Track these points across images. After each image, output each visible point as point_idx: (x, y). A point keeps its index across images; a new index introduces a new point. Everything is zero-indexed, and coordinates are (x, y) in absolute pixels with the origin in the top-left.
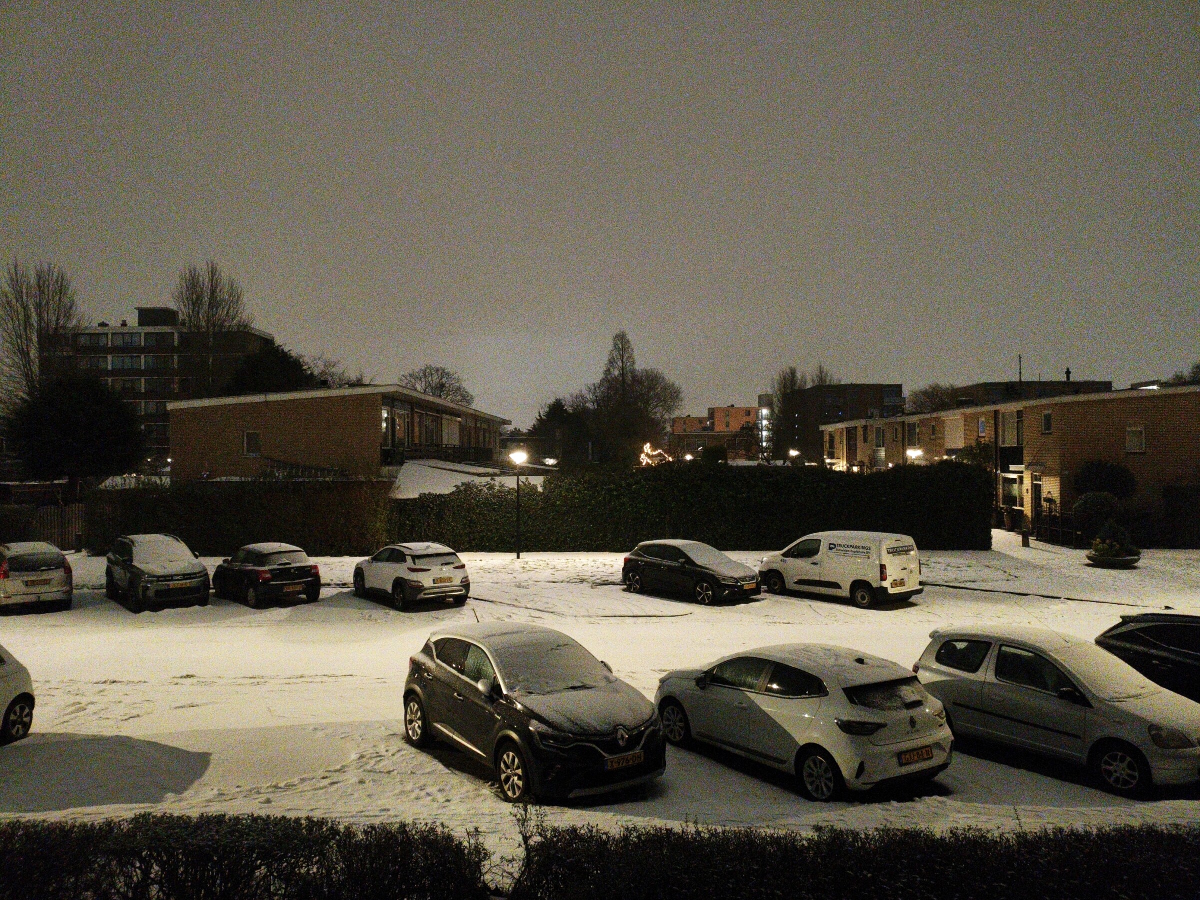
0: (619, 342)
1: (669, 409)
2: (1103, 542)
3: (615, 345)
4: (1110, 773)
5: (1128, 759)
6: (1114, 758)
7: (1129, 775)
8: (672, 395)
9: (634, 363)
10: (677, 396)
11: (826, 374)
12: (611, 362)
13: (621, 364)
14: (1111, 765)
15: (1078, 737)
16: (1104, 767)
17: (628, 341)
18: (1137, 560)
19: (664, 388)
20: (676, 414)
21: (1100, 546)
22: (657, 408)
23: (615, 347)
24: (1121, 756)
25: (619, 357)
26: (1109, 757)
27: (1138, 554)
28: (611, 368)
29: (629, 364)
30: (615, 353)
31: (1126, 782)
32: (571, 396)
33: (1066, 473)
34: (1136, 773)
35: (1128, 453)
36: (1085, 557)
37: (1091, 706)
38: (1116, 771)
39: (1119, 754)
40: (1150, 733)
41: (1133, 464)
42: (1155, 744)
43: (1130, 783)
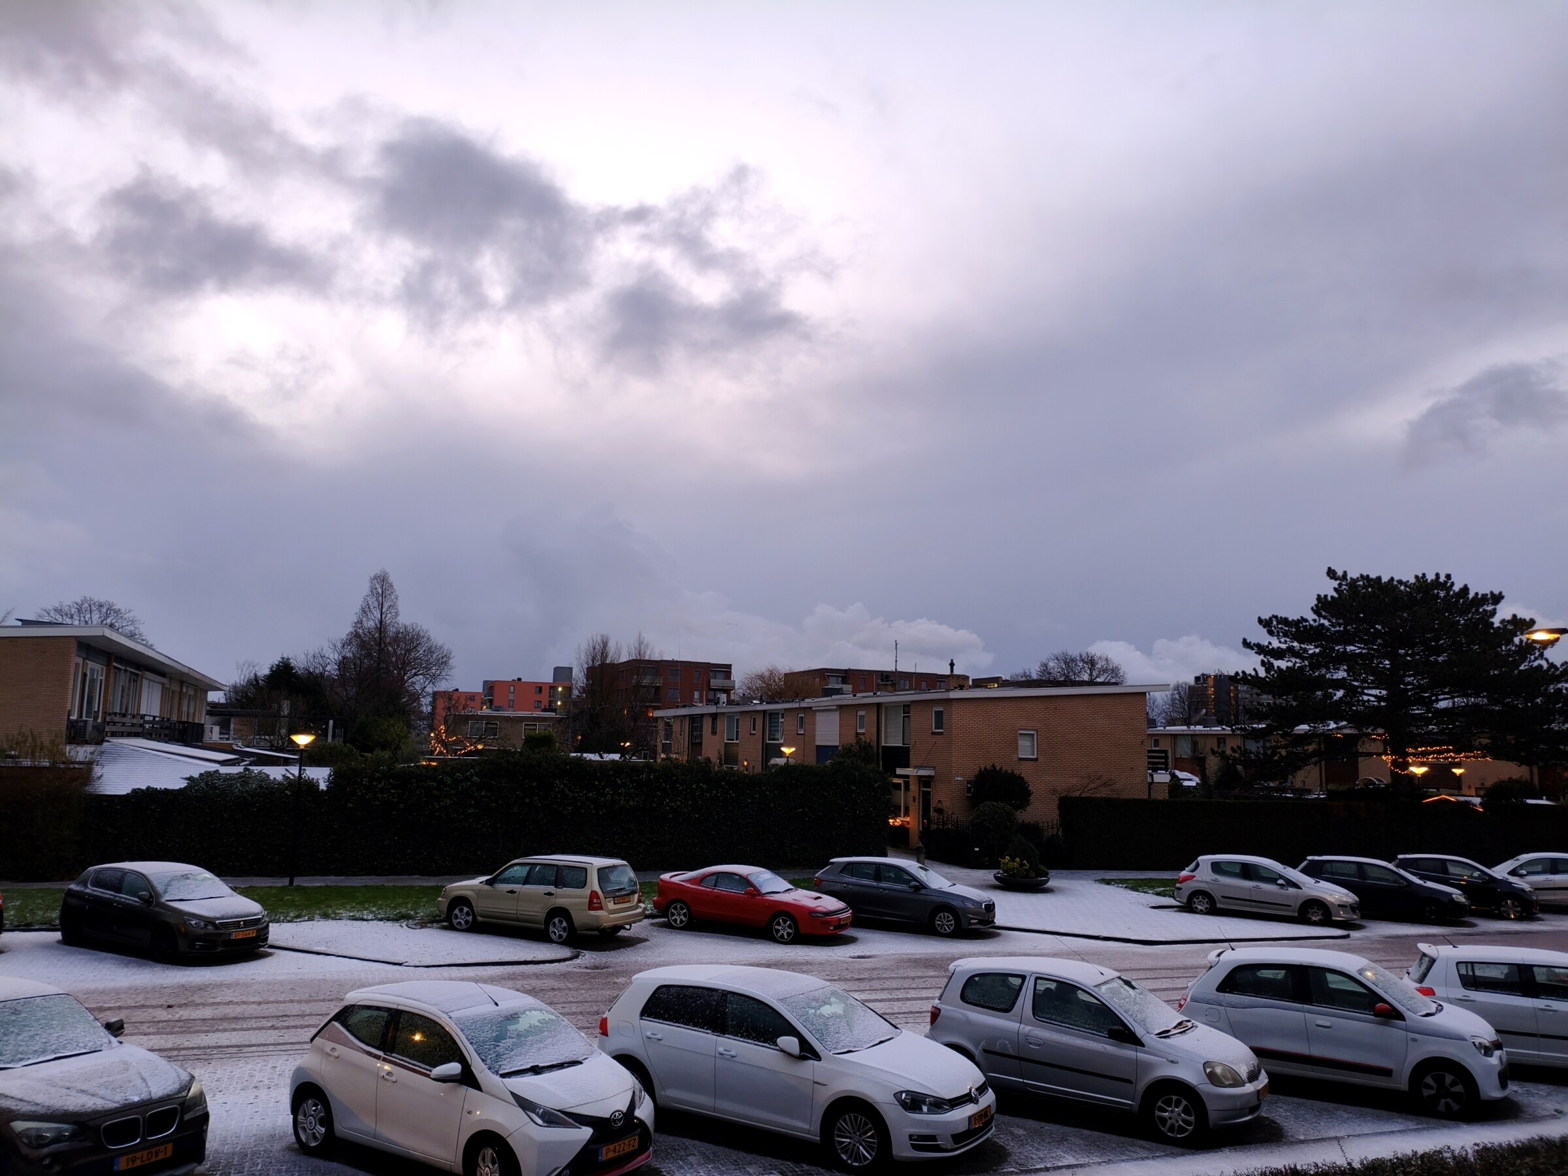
0: (377, 586)
1: (434, 679)
2: (1013, 859)
3: (373, 589)
4: (1163, 1121)
5: (1184, 1102)
6: (1169, 1103)
7: (1184, 1121)
8: (437, 662)
9: (397, 614)
10: (445, 663)
11: (647, 646)
12: (365, 611)
13: (379, 616)
14: (1166, 1111)
15: (1130, 1082)
16: (1158, 1113)
17: (391, 585)
18: (1047, 881)
19: (430, 651)
20: (443, 686)
21: (1011, 865)
22: (415, 677)
23: (372, 591)
24: (1177, 1100)
25: (376, 604)
26: (1162, 1102)
27: (1046, 875)
28: (364, 619)
29: (389, 615)
30: (373, 602)
31: (1181, 1130)
32: (307, 656)
33: (959, 779)
34: (1192, 1118)
35: (1020, 759)
36: (993, 878)
37: (1142, 1045)
38: (1170, 1118)
39: (1174, 1098)
40: (1205, 1072)
41: (1026, 772)
42: (1212, 1084)
43: (1187, 1130)
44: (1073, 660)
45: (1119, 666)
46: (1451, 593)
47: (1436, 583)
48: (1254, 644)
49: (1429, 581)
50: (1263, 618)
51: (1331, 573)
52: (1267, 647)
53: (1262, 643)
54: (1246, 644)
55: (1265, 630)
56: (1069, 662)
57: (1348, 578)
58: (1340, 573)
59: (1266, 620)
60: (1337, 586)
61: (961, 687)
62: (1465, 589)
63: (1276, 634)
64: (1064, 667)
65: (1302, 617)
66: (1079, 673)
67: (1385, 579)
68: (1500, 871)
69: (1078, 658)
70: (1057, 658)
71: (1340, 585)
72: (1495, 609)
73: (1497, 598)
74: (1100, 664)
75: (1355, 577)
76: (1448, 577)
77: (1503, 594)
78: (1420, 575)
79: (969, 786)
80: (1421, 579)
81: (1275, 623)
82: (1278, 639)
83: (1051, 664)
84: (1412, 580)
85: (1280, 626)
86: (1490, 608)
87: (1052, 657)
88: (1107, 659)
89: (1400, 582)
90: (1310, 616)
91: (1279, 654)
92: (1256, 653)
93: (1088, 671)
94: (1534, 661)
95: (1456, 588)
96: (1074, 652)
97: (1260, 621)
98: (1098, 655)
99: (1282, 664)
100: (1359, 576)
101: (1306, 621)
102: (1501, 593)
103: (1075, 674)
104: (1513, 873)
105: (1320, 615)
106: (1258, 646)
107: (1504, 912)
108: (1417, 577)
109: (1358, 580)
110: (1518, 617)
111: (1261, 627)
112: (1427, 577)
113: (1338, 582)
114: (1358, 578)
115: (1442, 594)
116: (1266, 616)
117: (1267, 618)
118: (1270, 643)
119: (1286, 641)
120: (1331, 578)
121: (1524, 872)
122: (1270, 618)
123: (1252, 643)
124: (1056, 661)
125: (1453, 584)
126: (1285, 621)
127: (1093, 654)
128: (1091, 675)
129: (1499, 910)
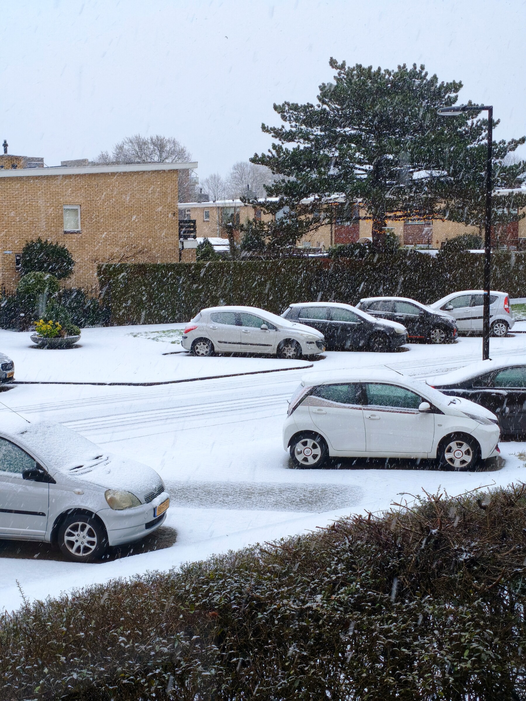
2: (46, 323)
4: (71, 544)
5: (88, 527)
6: (75, 528)
7: (89, 542)
14: (73, 535)
15: (42, 514)
16: (66, 538)
21: (44, 328)
24: (82, 525)
26: (71, 529)
31: (86, 549)
33: (8, 252)
34: (95, 539)
35: (66, 233)
36: (30, 340)
37: (54, 482)
38: (77, 541)
39: (80, 523)
40: (106, 498)
41: (69, 244)
42: (111, 508)
43: (90, 549)
44: (145, 143)
45: (185, 149)
46: (425, 81)
47: (414, 74)
48: (271, 129)
49: (408, 71)
50: (277, 104)
51: (333, 63)
52: (281, 130)
53: (276, 127)
54: (264, 128)
55: (279, 116)
56: (141, 144)
57: (346, 67)
58: (340, 63)
59: (279, 106)
60: (337, 75)
61: (14, 167)
62: (435, 78)
63: (288, 118)
64: (138, 150)
65: (308, 104)
66: (151, 154)
67: (374, 69)
68: (433, 309)
69: (150, 141)
70: (131, 142)
71: (339, 74)
72: (457, 96)
73: (456, 87)
74: (168, 147)
75: (352, 67)
76: (422, 68)
77: (462, 83)
78: (402, 65)
79: (18, 258)
80: (402, 69)
81: (287, 108)
82: (290, 123)
83: (126, 147)
84: (396, 70)
85: (291, 111)
86: (453, 95)
87: (126, 140)
88: (174, 142)
89: (387, 71)
90: (315, 102)
91: (289, 137)
92: (273, 136)
93: (158, 153)
94: (481, 141)
95: (429, 78)
96: (146, 136)
97: (276, 108)
98: (167, 138)
99: (290, 146)
100: (355, 65)
101: (312, 106)
102: (460, 82)
103: (146, 156)
104: (444, 308)
105: (324, 102)
106: (273, 129)
107: (433, 338)
108: (399, 67)
109: (353, 70)
110: (473, 103)
111: (276, 112)
112: (407, 67)
113: (339, 70)
114: (354, 68)
115: (417, 82)
116: (280, 103)
117: (281, 104)
118: (283, 127)
119: (296, 125)
120: (333, 67)
121: (451, 307)
122: (283, 105)
123: (269, 127)
124: (130, 144)
125: (426, 74)
126: (295, 107)
127: (162, 138)
128: (161, 156)
129: (430, 337)
